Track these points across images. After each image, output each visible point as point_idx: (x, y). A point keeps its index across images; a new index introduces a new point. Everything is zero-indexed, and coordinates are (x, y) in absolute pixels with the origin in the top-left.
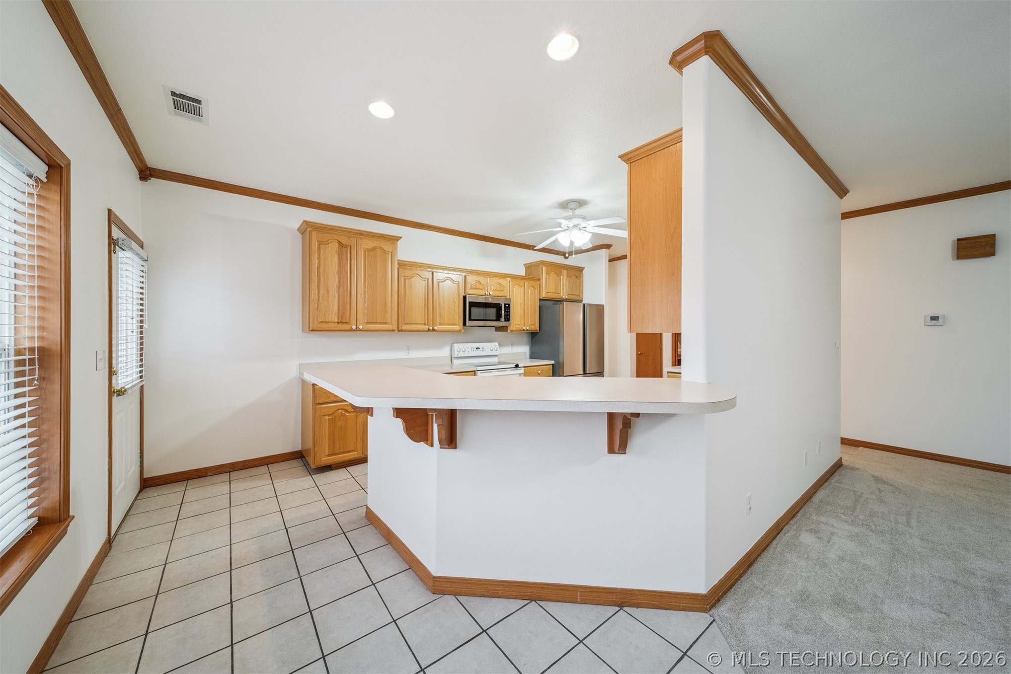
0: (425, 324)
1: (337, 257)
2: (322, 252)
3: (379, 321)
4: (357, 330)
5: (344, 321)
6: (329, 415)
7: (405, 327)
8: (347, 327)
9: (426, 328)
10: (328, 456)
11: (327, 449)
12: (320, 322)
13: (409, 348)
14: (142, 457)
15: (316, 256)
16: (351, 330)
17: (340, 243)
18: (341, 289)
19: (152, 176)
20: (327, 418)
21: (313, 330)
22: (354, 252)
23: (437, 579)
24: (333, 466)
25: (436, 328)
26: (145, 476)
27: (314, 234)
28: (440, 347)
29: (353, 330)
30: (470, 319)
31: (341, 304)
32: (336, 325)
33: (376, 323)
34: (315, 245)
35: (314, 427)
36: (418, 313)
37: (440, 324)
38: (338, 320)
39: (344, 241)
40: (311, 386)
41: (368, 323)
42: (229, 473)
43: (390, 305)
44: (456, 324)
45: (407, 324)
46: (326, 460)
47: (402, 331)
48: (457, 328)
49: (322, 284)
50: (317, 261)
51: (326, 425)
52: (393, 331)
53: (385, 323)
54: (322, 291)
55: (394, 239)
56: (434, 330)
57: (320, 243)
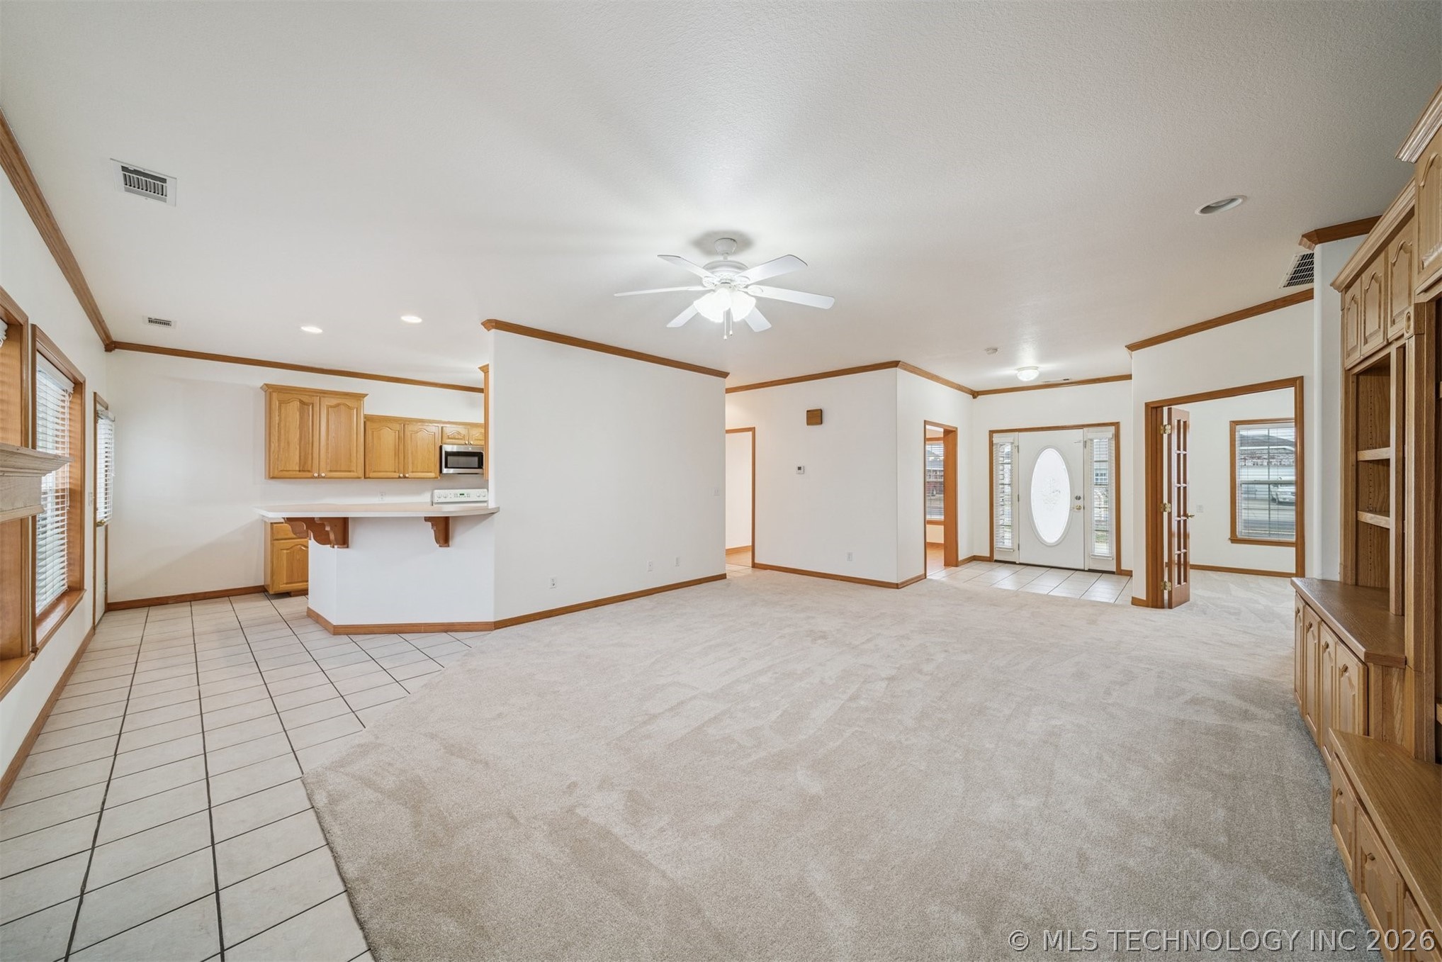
0: (395, 472)
1: (298, 413)
2: (283, 411)
3: (342, 469)
4: (319, 477)
5: (306, 469)
6: (287, 549)
7: (372, 475)
8: (309, 475)
9: (396, 475)
10: (287, 584)
11: (285, 578)
12: (281, 471)
13: (382, 494)
14: (106, 584)
15: (277, 414)
16: (313, 477)
17: (301, 402)
18: (303, 443)
19: (116, 347)
20: (285, 551)
21: (273, 478)
22: (317, 409)
23: (335, 627)
24: (292, 594)
25: (407, 475)
26: (109, 601)
27: (275, 395)
28: (419, 492)
29: (316, 478)
30: (446, 467)
31: (302, 454)
32: (298, 473)
33: (341, 471)
34: (276, 404)
35: (272, 559)
36: (387, 461)
37: (413, 472)
38: (300, 467)
39: (306, 399)
40: (270, 525)
41: (331, 471)
42: (189, 603)
43: (355, 455)
44: (431, 472)
45: (374, 472)
46: (284, 587)
47: (369, 478)
48: (432, 475)
49: (283, 437)
50: (277, 418)
51: (285, 558)
52: (359, 478)
53: (350, 471)
54: (282, 444)
55: (359, 397)
56: (405, 477)
57: (280, 403)
